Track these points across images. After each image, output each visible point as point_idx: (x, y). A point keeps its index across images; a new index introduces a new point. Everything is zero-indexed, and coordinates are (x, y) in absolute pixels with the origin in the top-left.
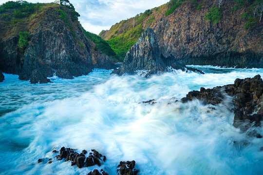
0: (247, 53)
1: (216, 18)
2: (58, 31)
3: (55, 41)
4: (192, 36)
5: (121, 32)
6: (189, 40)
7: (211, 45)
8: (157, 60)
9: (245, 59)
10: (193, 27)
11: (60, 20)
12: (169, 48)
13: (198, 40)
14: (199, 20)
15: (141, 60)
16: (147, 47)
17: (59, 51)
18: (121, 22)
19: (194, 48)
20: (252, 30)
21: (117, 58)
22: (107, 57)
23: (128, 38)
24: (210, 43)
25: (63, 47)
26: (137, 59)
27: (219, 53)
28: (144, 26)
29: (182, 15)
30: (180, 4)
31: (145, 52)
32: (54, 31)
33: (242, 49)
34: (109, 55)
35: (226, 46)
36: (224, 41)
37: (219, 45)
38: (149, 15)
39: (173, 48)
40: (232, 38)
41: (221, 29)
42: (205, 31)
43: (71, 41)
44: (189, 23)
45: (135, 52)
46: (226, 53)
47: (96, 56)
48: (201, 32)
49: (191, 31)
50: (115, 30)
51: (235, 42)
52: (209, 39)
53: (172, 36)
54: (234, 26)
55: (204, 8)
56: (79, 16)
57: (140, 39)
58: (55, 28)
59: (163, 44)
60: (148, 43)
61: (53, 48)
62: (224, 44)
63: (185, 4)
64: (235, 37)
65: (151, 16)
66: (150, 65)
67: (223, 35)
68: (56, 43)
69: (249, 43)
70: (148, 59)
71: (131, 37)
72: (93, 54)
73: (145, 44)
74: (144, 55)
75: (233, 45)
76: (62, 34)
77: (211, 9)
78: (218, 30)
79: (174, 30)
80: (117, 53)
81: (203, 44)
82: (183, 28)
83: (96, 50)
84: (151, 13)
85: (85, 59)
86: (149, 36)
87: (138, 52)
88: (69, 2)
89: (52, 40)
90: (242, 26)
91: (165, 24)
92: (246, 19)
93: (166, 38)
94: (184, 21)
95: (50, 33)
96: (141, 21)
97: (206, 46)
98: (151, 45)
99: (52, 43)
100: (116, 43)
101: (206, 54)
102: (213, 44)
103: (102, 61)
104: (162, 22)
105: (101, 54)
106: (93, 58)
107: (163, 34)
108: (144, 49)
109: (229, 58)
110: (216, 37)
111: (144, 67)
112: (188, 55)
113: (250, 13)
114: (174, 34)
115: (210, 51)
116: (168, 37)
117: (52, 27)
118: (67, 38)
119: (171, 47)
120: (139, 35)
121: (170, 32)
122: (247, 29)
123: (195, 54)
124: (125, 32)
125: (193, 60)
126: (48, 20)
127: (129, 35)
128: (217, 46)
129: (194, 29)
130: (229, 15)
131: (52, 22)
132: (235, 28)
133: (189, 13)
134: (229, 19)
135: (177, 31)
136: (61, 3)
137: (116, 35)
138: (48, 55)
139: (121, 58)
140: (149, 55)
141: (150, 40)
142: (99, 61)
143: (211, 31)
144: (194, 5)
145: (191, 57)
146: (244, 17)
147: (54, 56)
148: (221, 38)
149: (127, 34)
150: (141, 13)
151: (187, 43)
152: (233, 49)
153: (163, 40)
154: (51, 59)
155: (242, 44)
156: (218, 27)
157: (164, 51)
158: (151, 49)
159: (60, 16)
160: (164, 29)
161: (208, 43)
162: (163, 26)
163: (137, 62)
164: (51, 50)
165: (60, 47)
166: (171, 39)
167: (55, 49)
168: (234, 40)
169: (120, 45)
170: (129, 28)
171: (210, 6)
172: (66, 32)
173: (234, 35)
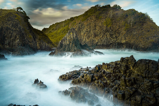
0: (126, 44)
1: (109, 24)
2: (15, 27)
3: (12, 33)
4: (97, 33)
5: (56, 29)
6: (96, 35)
7: (107, 38)
8: (77, 47)
9: (125, 46)
10: (97, 28)
11: (16, 20)
12: (84, 39)
13: (100, 35)
14: (101, 24)
15: (68, 46)
16: (71, 39)
17: (14, 40)
18: (56, 24)
19: (98, 40)
20: (128, 31)
21: (53, 45)
22: (47, 44)
23: (60, 33)
24: (107, 37)
25: (18, 37)
26: (65, 46)
27: (112, 43)
28: (70, 26)
29: (91, 21)
30: (90, 16)
31: (70, 42)
32: (12, 27)
33: (123, 41)
34: (48, 43)
35: (115, 39)
36: (114, 36)
37: (111, 38)
38: (72, 20)
39: (87, 40)
40: (118, 35)
41: (112, 30)
42: (104, 31)
43: (23, 34)
44: (95, 26)
45: (64, 42)
46: (115, 43)
47: (40, 44)
48: (102, 31)
49: (96, 31)
50: (52, 28)
51: (120, 38)
52: (106, 35)
53: (86, 33)
54: (119, 28)
55: (103, 18)
56: (29, 18)
57: (67, 34)
58: (12, 26)
59: (81, 37)
60: (72, 36)
61: (10, 38)
62: (114, 38)
63: (93, 15)
64: (119, 34)
65: (74, 21)
66: (73, 49)
67: (113, 33)
68: (13, 35)
69: (127, 38)
70: (72, 45)
71: (62, 32)
72: (38, 42)
73: (70, 37)
74: (69, 44)
75: (119, 39)
76: (17, 29)
77: (107, 19)
78: (111, 30)
79: (87, 29)
80: (53, 42)
81: (103, 38)
82: (92, 29)
83: (39, 40)
84: (74, 19)
85: (32, 45)
86: (73, 32)
87: (66, 42)
88: (22, 10)
89: (10, 33)
90: (123, 29)
91: (82, 26)
92: (124, 26)
93: (82, 34)
94: (92, 25)
95: (9, 28)
96: (68, 24)
97: (104, 39)
98: (74, 38)
99: (10, 35)
100: (53, 36)
101: (105, 44)
102: (108, 38)
103: (44, 47)
104: (80, 25)
105: (43, 42)
106: (38, 45)
107: (81, 32)
108: (70, 40)
109: (117, 46)
110: (110, 34)
111: (69, 50)
112: (95, 44)
113: (127, 22)
114: (87, 32)
115: (107, 42)
116: (84, 33)
117: (10, 24)
118: (21, 32)
119: (85, 39)
120: (67, 31)
121: (85, 30)
122: (125, 30)
123: (99, 44)
124: (58, 30)
125: (98, 46)
126: (8, 20)
127: (61, 31)
128: (111, 39)
129: (98, 29)
130: (116, 23)
131: (10, 22)
132: (119, 30)
133: (95, 20)
134: (116, 25)
135: (89, 30)
136: (17, 10)
137: (53, 31)
138: (7, 42)
139: (55, 45)
140: (72, 44)
141: (73, 35)
142: (41, 47)
143: (107, 31)
144: (98, 16)
145: (97, 45)
146: (123, 24)
147: (11, 43)
148: (112, 35)
149: (59, 31)
150: (68, 19)
151: (94, 37)
152: (119, 41)
153: (81, 35)
154: (9, 45)
155: (123, 38)
156: (111, 29)
157: (82, 41)
158: (74, 40)
159: (16, 18)
160: (81, 29)
161: (105, 37)
162: (80, 27)
163: (65, 47)
164: (9, 39)
165: (16, 37)
166: (85, 34)
167: (12, 38)
168: (119, 36)
169: (55, 37)
170: (61, 27)
171: (106, 17)
172: (20, 28)
173: (119, 33)
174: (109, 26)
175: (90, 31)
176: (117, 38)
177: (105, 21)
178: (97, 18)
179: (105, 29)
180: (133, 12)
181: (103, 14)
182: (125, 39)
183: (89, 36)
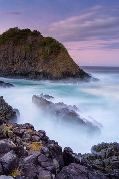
174: (28, 53)
175: (7, 58)
176: (35, 66)
177: (24, 48)
178: (16, 43)
179: (23, 56)
180: (50, 40)
181: (22, 39)
182: (42, 68)
183: (7, 64)
